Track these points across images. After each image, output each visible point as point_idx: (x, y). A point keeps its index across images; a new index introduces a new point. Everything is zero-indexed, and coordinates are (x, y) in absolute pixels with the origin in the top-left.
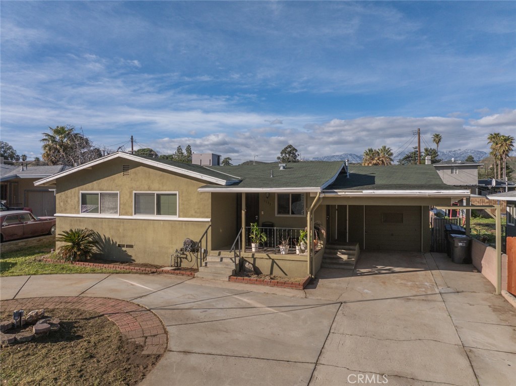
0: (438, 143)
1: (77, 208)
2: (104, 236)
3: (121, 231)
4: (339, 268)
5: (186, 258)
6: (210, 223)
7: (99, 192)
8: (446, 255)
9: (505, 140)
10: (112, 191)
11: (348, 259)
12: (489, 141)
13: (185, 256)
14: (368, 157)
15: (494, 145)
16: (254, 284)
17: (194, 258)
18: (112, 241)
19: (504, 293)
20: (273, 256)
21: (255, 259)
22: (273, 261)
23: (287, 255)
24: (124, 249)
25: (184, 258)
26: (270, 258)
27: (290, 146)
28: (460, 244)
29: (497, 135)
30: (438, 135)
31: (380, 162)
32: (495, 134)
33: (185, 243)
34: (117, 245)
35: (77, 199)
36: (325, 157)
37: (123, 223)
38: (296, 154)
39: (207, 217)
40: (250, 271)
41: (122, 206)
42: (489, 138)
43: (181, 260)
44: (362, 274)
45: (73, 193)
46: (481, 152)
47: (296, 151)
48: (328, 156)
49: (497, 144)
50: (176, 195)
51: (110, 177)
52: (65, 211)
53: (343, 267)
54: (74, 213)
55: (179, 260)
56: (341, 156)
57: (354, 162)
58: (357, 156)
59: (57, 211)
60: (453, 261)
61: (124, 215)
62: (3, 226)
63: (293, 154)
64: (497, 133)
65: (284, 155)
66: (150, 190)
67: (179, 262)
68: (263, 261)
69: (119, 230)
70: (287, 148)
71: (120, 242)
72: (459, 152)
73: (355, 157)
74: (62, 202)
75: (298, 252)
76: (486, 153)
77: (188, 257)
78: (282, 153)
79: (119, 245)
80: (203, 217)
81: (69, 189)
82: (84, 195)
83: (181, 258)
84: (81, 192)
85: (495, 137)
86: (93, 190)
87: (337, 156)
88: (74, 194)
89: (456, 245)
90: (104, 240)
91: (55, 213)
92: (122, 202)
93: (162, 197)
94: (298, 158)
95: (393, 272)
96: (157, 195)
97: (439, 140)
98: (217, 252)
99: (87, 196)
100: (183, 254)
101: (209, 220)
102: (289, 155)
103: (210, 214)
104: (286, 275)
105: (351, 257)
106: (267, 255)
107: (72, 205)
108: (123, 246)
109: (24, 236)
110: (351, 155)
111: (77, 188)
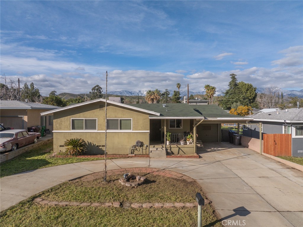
0: (179, 88)
1: (69, 127)
2: (88, 141)
3: (98, 138)
4: (199, 150)
5: (137, 150)
6: (149, 133)
7: (84, 119)
8: (229, 142)
9: (212, 89)
10: (92, 118)
11: (200, 146)
12: (205, 88)
13: (136, 149)
14: (149, 95)
15: (207, 90)
16: (178, 158)
17: (141, 150)
18: (93, 144)
19: (263, 153)
20: (179, 146)
21: (171, 148)
22: (179, 148)
23: (184, 145)
24: (100, 147)
25: (135, 150)
26: (178, 147)
27: (98, 86)
28: (238, 138)
29: (208, 86)
30: (179, 84)
31: (155, 98)
32: (208, 85)
33: (137, 143)
34: (96, 146)
35: (69, 122)
36: (111, 92)
37: (100, 134)
38: (101, 90)
39: (148, 130)
40: (170, 153)
41: (99, 126)
42: (205, 87)
43: (134, 151)
44: (208, 152)
45: (65, 119)
46: (192, 92)
47: (101, 89)
48: (113, 92)
49: (209, 90)
50: (131, 120)
51: (92, 111)
52: (60, 129)
53: (200, 149)
54: (66, 130)
55: (133, 151)
56: (120, 91)
57: (127, 95)
58: (129, 92)
59: (54, 129)
60: (235, 144)
61: (100, 130)
62: (18, 139)
63: (100, 90)
64: (208, 84)
65: (93, 91)
66: (116, 118)
67: (133, 152)
68: (175, 148)
69: (97, 138)
70: (96, 87)
71: (98, 144)
72: (182, 91)
73: (128, 93)
74: (58, 124)
75: (188, 144)
76: (194, 93)
77: (137, 149)
78: (92, 90)
79: (97, 146)
80: (145, 130)
81: (63, 117)
82: (73, 121)
83: (134, 150)
84: (71, 118)
85: (207, 87)
86: (80, 118)
87: (118, 91)
88: (67, 120)
89: (236, 138)
90: (87, 144)
91: (53, 130)
92: (99, 124)
93: (122, 121)
94: (102, 93)
95: (220, 150)
96: (120, 120)
97: (180, 87)
98: (153, 146)
99: (75, 120)
100: (135, 148)
101: (149, 131)
102: (97, 91)
103: (149, 129)
104: (185, 153)
105: (201, 145)
106: (177, 146)
107: (65, 126)
108: (100, 146)
109: (26, 144)
110: (126, 91)
111: (69, 116)
